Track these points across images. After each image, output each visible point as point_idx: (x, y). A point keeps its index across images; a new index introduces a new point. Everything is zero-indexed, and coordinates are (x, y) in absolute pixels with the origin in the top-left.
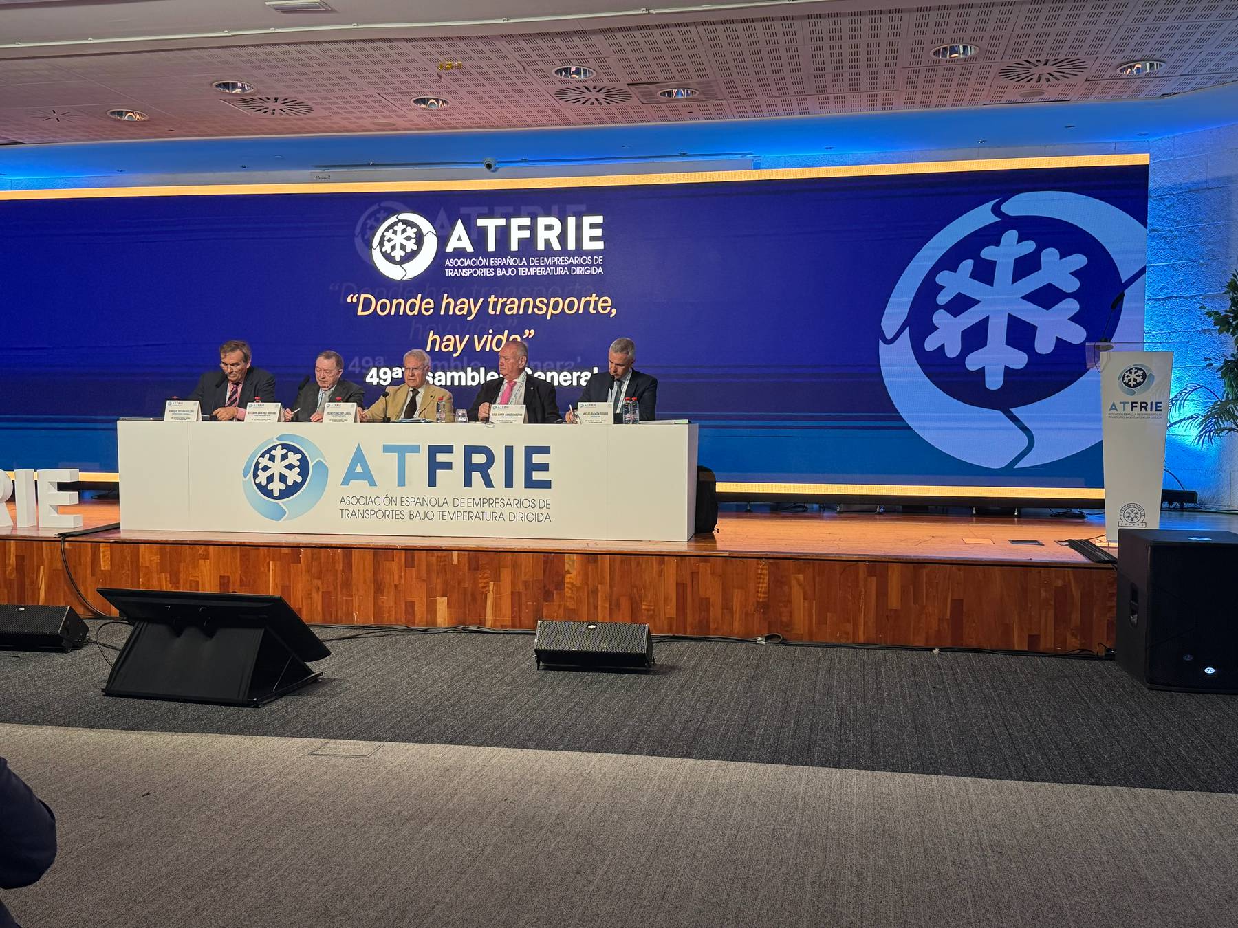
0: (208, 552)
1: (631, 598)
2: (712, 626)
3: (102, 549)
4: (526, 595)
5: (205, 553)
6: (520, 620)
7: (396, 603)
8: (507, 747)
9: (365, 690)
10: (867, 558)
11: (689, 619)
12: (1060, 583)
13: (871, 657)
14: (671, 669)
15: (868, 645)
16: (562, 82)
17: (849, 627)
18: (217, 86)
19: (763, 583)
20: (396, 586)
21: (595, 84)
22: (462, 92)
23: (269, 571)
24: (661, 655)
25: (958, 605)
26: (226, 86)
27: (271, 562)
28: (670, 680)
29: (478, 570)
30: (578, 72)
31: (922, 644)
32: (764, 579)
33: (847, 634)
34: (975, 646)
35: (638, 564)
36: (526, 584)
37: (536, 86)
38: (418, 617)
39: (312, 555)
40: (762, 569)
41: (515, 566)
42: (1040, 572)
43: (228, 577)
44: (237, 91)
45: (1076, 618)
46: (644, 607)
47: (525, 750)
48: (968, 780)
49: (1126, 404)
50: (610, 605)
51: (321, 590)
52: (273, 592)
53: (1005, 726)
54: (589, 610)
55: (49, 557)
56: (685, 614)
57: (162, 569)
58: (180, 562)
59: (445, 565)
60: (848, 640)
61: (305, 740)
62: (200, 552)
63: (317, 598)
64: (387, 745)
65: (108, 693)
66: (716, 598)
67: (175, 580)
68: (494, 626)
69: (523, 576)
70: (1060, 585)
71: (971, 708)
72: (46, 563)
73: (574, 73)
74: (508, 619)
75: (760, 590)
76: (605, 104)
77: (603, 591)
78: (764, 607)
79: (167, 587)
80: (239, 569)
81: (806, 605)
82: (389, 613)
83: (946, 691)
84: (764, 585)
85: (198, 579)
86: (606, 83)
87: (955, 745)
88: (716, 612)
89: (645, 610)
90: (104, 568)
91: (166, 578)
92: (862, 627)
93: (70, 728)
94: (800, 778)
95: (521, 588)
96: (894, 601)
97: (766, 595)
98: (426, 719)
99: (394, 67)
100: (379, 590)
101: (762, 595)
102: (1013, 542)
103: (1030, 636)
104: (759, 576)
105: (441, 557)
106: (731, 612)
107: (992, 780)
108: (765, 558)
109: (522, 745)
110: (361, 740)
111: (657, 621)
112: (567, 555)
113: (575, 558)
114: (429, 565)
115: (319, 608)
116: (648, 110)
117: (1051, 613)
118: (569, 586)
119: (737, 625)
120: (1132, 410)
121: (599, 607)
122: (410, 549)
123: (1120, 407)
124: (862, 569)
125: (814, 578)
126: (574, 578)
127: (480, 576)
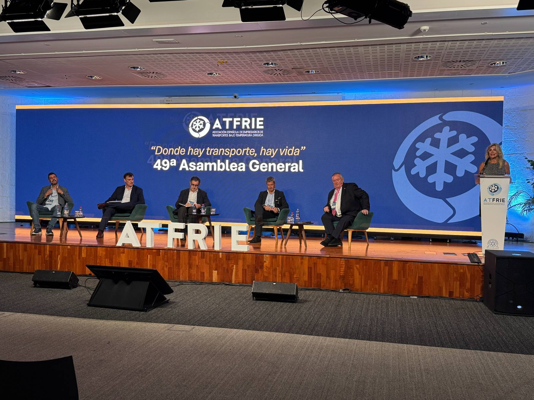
0: (124, 251)
1: (290, 273)
2: (322, 285)
3: (83, 249)
4: (248, 270)
5: (123, 251)
6: (246, 281)
7: (197, 273)
8: (242, 329)
9: (187, 306)
10: (384, 259)
11: (313, 281)
12: (462, 271)
13: (385, 299)
14: (306, 301)
15: (384, 294)
16: (266, 67)
17: (377, 286)
18: (131, 68)
19: (343, 268)
20: (197, 266)
21: (279, 68)
22: (227, 71)
23: (148, 259)
24: (302, 295)
25: (421, 278)
26: (134, 68)
27: (149, 255)
28: (305, 305)
29: (229, 260)
30: (272, 64)
31: (406, 294)
32: (343, 266)
33: (376, 289)
34: (427, 295)
35: (293, 259)
36: (248, 266)
37: (256, 69)
38: (206, 278)
39: (165, 253)
40: (342, 262)
41: (244, 259)
42: (454, 266)
43: (132, 261)
44: (139, 69)
45: (468, 285)
46: (295, 276)
47: (249, 331)
48: (419, 346)
49: (491, 199)
50: (281, 275)
51: (168, 266)
52: (149, 267)
53: (436, 326)
54: (273, 277)
55: (62, 252)
56: (311, 280)
57: (106, 257)
58: (113, 254)
59: (217, 258)
60: (376, 291)
61: (166, 325)
62: (121, 251)
63: (166, 269)
64: (197, 327)
65: (89, 305)
66: (324, 274)
67: (111, 261)
68: (235, 282)
69: (247, 263)
70: (462, 272)
71: (423, 320)
72: (61, 254)
73: (270, 64)
74: (241, 280)
75: (341, 270)
76: (282, 75)
77: (279, 269)
78: (343, 277)
79: (108, 264)
80: (136, 257)
81: (360, 277)
82: (194, 276)
83: (414, 313)
84: (343, 269)
85: (120, 261)
86: (283, 68)
87: (415, 333)
88: (323, 279)
89: (296, 277)
90: (84, 256)
91: (108, 260)
92: (382, 287)
93: (77, 318)
94: (354, 344)
95: (246, 268)
96: (395, 276)
97: (344, 273)
98: (211, 318)
99: (200, 62)
100: (190, 267)
101: (342, 273)
102: (445, 253)
103: (450, 292)
104: (341, 265)
105: (215, 255)
106: (330, 279)
107: (428, 347)
108: (344, 258)
109: (248, 329)
110: (187, 325)
111: (300, 283)
112: (264, 255)
113: (268, 256)
114: (210, 258)
115: (167, 274)
116: (300, 77)
117: (458, 283)
118: (265, 267)
119: (332, 284)
120: (493, 202)
121: (277, 276)
122: (203, 251)
123: (488, 200)
124: (382, 263)
125: (363, 266)
126: (267, 264)
127: (230, 262)
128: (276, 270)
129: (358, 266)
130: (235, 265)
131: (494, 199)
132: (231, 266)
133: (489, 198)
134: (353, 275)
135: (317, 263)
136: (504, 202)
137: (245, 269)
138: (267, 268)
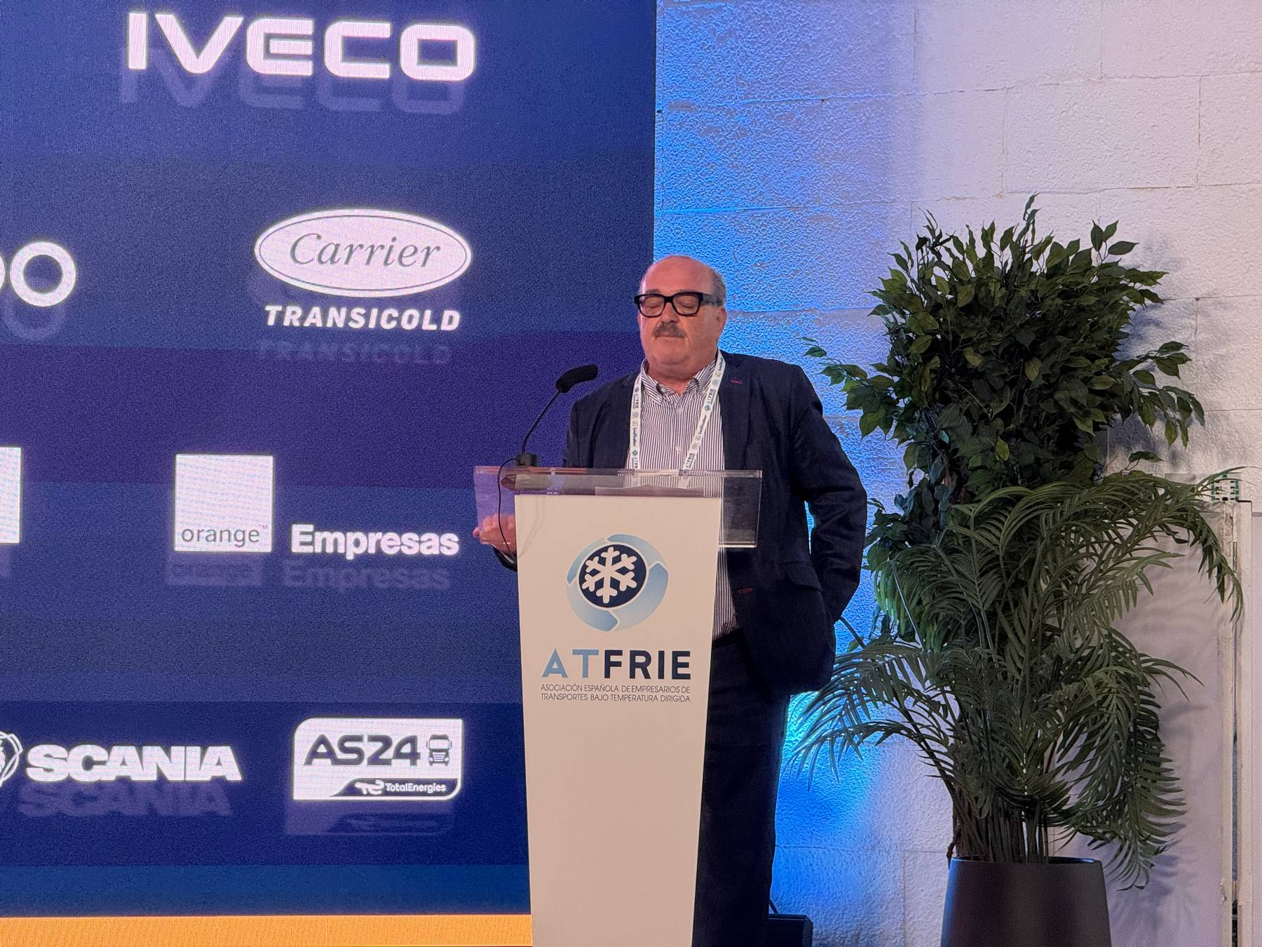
49: (591, 658)
120: (607, 675)
123: (573, 664)
131: (619, 653)
133: (576, 652)
136: (687, 677)
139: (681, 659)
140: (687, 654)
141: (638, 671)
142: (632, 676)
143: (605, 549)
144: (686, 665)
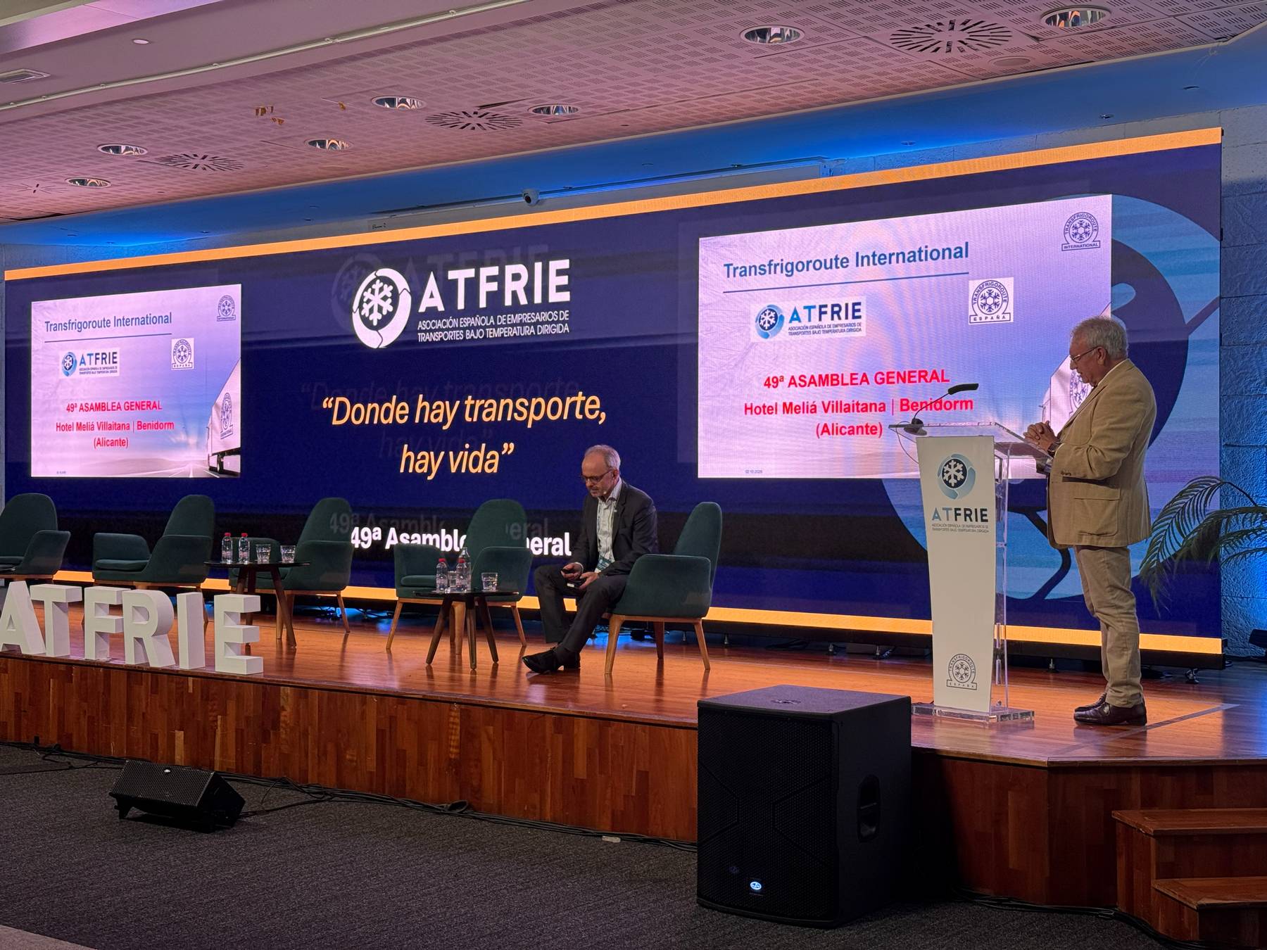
0: (7, 665)
1: (337, 747)
2: (409, 786)
4: (248, 733)
6: (242, 764)
7: (143, 734)
11: (388, 774)
17: (537, 798)
18: (103, 150)
19: (455, 734)
20: (143, 714)
23: (50, 689)
25: (643, 777)
27: (51, 680)
29: (208, 700)
33: (535, 807)
34: (660, 835)
35: (343, 703)
36: (248, 720)
38: (161, 752)
39: (81, 674)
41: (240, 699)
46: (348, 757)
49: (950, 512)
50: (318, 752)
51: (87, 714)
54: (300, 757)
56: (384, 769)
59: (182, 693)
60: (535, 817)
63: (84, 722)
66: (412, 751)
69: (245, 710)
74: (232, 762)
75: (452, 743)
77: (312, 734)
78: (456, 766)
80: (29, 685)
81: (496, 768)
82: (138, 744)
88: (412, 768)
89: (350, 760)
92: (549, 800)
95: (244, 724)
96: (581, 770)
100: (130, 718)
104: (450, 726)
105: (178, 684)
106: (426, 768)
108: (457, 703)
111: (360, 775)
112: (282, 688)
113: (291, 692)
115: (86, 736)
118: (284, 725)
119: (430, 785)
120: (956, 520)
122: (156, 672)
123: (942, 514)
124: (549, 723)
125: (503, 732)
126: (288, 715)
127: (210, 708)
128: (306, 733)
129: (491, 729)
130: (219, 717)
131: (960, 509)
132: (211, 719)
133: (944, 509)
134: (479, 760)
135: (396, 717)
136: (986, 521)
137: (242, 730)
138: (288, 730)
139: (984, 512)
140: (986, 510)
141: (968, 518)
142: (966, 520)
143: (950, 461)
144: (986, 515)
